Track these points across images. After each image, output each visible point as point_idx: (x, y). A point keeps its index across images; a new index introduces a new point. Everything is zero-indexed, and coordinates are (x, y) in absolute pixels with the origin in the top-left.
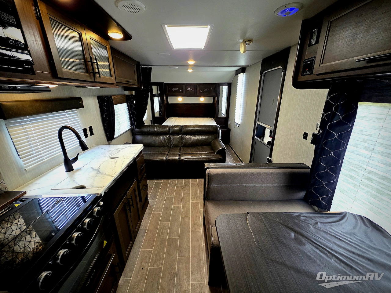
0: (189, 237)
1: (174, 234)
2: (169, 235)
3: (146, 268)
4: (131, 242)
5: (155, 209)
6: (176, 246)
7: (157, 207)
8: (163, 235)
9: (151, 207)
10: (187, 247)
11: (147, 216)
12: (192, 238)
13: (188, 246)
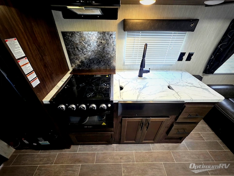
3: (122, 161)
4: (134, 141)
5: (177, 152)
7: (181, 154)
9: (176, 147)
11: (165, 146)
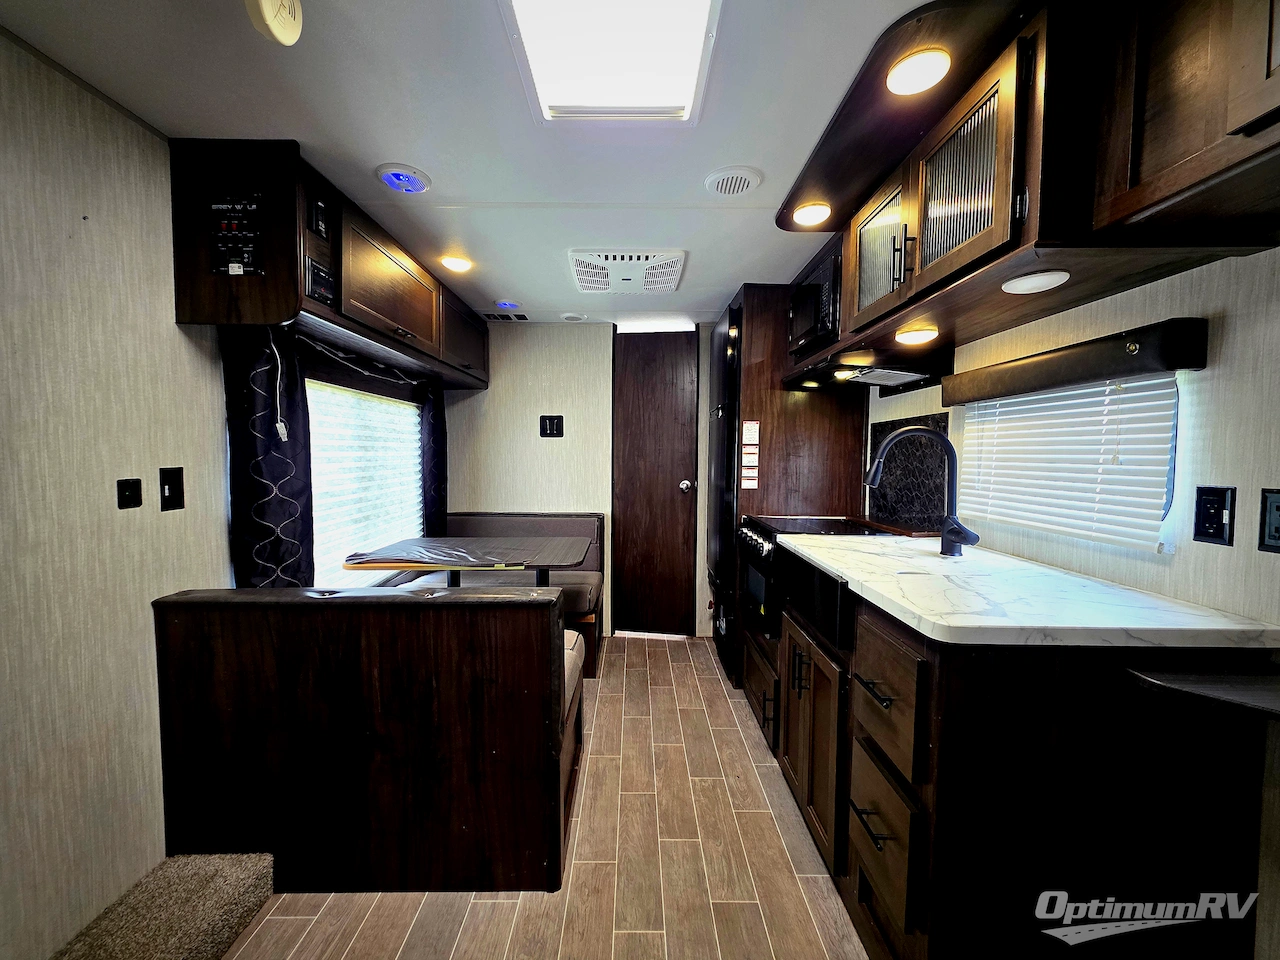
0: (624, 841)
1: (680, 852)
2: (698, 849)
6: (664, 816)
8: (720, 849)
10: (630, 815)
12: (614, 838)
13: (627, 817)
